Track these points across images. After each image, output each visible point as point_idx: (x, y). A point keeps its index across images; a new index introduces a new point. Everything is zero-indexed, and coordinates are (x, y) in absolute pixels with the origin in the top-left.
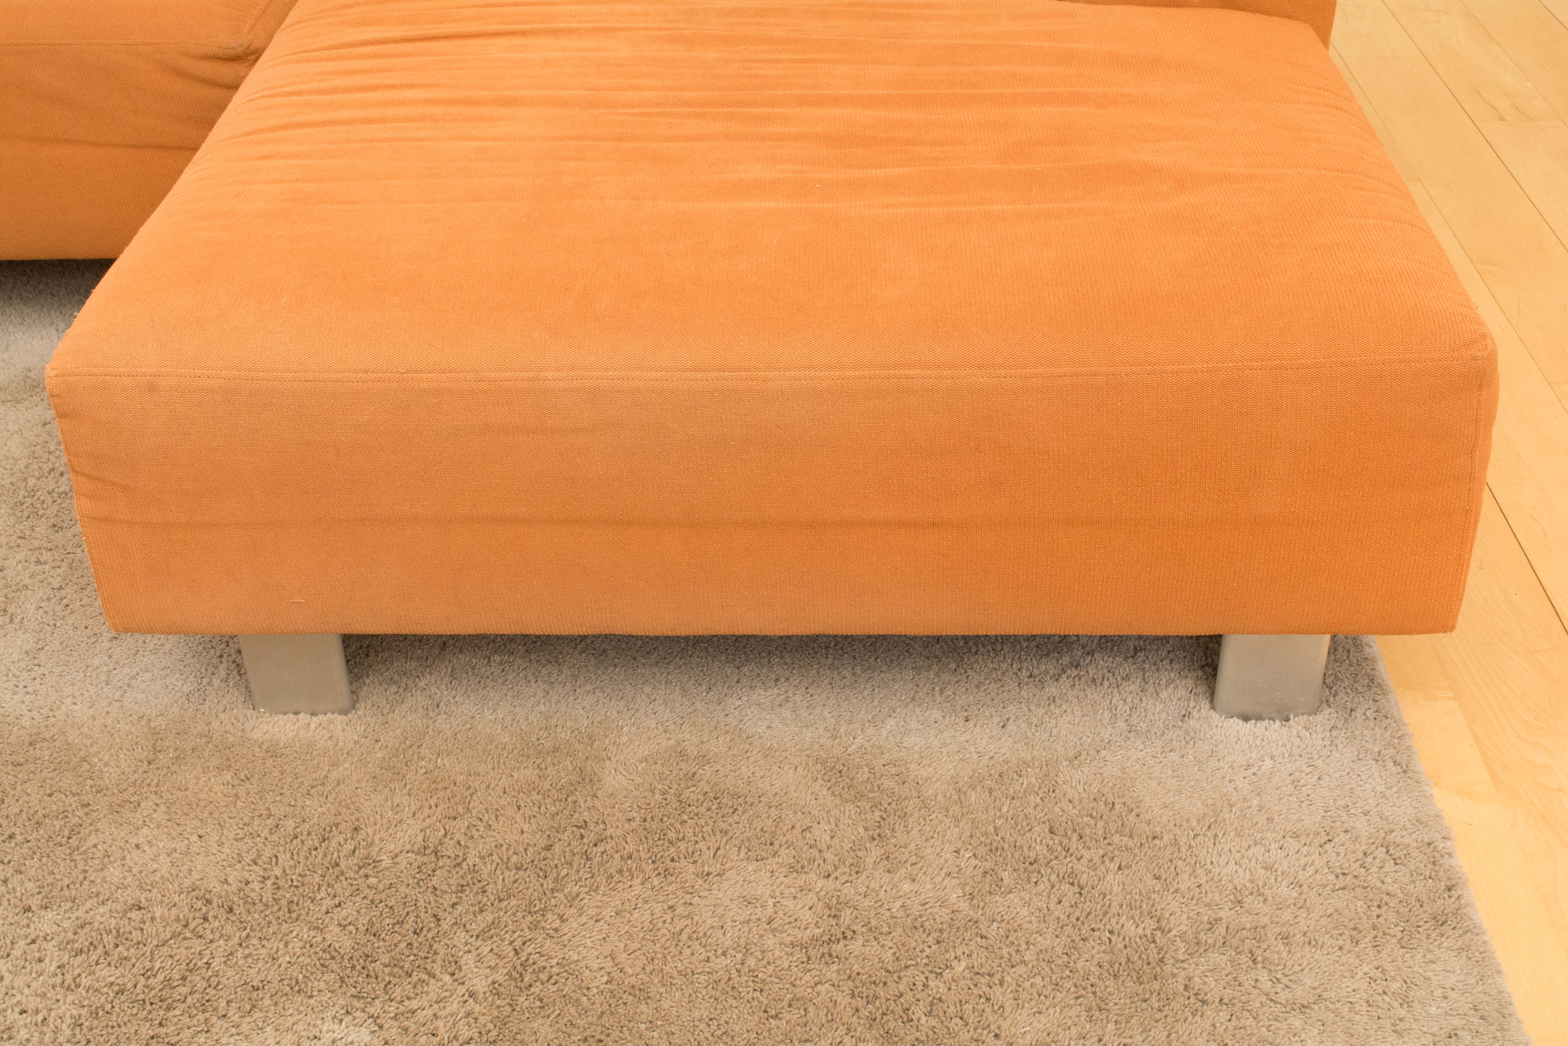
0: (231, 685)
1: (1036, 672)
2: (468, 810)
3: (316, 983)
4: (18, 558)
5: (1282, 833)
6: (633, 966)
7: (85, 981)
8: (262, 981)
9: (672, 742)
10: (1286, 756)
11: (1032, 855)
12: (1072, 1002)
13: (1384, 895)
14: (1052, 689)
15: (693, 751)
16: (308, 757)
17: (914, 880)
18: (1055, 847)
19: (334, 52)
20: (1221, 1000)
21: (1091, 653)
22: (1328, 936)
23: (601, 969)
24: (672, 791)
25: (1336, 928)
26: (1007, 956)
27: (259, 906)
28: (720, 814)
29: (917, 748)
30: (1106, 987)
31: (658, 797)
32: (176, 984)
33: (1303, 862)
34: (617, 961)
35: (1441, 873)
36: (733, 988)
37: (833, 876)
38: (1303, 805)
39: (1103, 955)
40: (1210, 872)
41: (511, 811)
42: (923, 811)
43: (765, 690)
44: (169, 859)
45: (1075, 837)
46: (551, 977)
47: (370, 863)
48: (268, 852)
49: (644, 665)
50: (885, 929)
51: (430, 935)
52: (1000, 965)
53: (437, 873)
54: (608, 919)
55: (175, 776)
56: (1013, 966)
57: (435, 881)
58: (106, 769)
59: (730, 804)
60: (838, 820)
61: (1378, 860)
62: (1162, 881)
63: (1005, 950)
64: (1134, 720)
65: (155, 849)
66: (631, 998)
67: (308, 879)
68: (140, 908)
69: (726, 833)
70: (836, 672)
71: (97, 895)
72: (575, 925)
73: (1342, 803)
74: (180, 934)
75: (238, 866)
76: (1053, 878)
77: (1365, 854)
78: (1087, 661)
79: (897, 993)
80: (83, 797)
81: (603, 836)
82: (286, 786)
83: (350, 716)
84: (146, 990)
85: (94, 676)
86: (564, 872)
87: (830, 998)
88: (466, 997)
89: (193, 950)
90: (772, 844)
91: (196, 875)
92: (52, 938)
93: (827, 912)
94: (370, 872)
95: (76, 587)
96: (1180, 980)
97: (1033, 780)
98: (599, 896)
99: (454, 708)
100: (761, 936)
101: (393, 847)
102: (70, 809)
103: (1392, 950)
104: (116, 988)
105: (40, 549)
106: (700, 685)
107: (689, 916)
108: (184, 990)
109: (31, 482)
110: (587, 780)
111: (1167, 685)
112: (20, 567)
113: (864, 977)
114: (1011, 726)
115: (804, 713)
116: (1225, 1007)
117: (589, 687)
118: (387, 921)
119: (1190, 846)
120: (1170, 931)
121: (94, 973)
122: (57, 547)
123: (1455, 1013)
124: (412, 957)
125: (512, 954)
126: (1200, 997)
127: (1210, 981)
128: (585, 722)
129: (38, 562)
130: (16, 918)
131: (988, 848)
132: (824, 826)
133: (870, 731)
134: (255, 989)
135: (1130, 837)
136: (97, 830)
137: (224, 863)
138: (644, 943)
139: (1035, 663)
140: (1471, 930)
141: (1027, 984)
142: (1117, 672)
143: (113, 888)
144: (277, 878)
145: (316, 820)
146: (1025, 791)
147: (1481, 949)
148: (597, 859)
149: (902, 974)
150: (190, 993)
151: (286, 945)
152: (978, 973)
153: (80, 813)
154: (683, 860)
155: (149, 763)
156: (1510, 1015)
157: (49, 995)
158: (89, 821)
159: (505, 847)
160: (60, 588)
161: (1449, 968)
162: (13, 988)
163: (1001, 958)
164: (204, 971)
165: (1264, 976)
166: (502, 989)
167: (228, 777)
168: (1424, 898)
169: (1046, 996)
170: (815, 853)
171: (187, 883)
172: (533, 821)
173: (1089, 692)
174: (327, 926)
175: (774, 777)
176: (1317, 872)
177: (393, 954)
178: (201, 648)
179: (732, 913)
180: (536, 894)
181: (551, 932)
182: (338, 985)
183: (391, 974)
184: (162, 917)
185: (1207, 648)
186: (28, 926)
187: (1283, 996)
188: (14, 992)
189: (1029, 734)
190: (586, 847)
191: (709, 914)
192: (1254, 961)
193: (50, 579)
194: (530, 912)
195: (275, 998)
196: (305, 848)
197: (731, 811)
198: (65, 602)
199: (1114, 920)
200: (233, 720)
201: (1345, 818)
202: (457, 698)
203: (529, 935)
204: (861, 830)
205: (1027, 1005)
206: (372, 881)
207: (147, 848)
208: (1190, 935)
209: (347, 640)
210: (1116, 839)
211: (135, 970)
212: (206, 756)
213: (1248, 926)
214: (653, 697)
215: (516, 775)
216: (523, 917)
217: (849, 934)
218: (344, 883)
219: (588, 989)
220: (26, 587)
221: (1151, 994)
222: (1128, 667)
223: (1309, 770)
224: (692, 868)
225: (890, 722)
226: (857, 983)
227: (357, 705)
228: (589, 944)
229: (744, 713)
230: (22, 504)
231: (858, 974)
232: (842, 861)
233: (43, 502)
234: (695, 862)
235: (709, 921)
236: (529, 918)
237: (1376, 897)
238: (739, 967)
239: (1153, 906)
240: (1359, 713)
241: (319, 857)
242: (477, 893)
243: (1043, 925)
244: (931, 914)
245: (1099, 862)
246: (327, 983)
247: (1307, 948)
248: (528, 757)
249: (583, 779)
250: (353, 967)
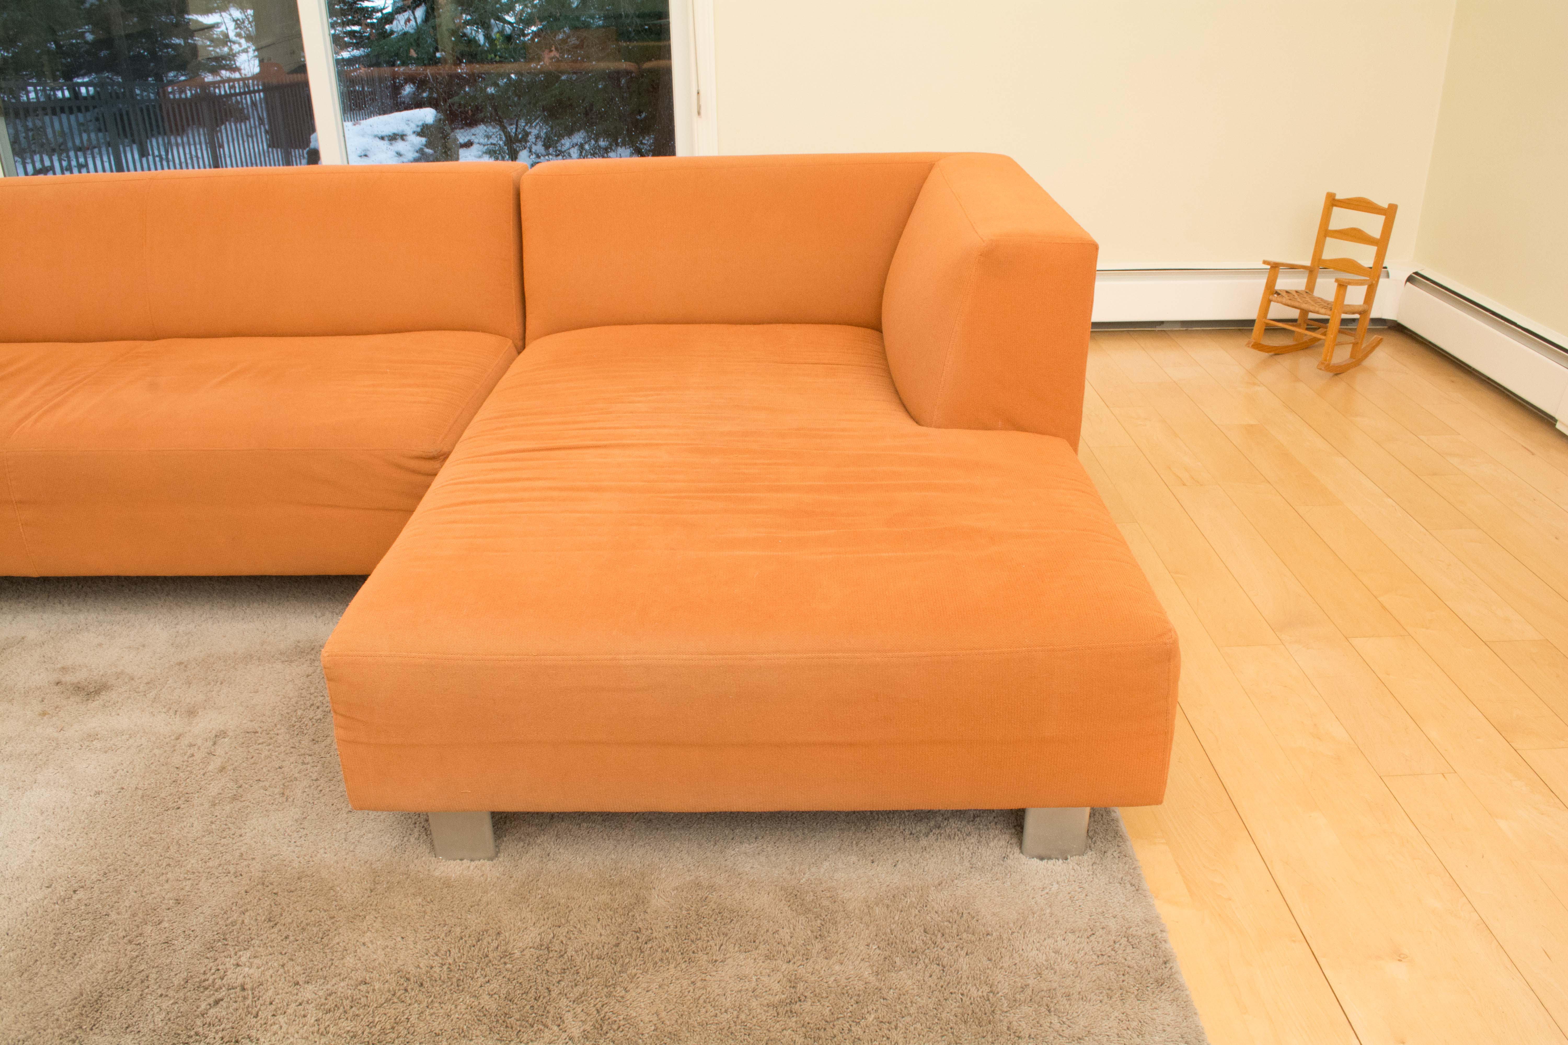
0: (421, 841)
1: (914, 831)
2: (568, 921)
3: (474, 1032)
4: (291, 760)
5: (1065, 930)
6: (670, 1019)
7: (332, 1029)
8: (441, 1030)
9: (692, 878)
10: (1066, 881)
11: (914, 946)
12: (939, 1039)
13: (1126, 968)
14: (924, 842)
15: (705, 883)
16: (469, 887)
17: (842, 964)
18: (927, 942)
19: (493, 457)
20: (1030, 1036)
21: (947, 819)
22: (1093, 994)
23: (650, 1022)
24: (693, 909)
25: (1098, 989)
26: (899, 1010)
27: (439, 982)
28: (723, 923)
29: (842, 880)
30: (960, 1029)
31: (684, 912)
32: (388, 1031)
33: (1077, 947)
34: (660, 1016)
35: (1160, 953)
36: (732, 1033)
37: (792, 962)
38: (1077, 912)
39: (957, 1009)
40: (1022, 955)
41: (593, 922)
42: (847, 920)
43: (750, 845)
44: (383, 952)
45: (939, 935)
46: (619, 1027)
47: (507, 954)
48: (444, 948)
49: (675, 829)
50: (824, 995)
51: (544, 1001)
52: (895, 1017)
53: (549, 961)
54: (654, 990)
55: (387, 900)
56: (903, 1017)
57: (547, 967)
58: (345, 895)
59: (729, 916)
60: (795, 926)
61: (1122, 946)
62: (993, 961)
63: (898, 1007)
64: (974, 860)
65: (375, 945)
66: (668, 1040)
67: (469, 965)
68: (366, 983)
69: (726, 935)
70: (792, 832)
71: (340, 975)
72: (634, 994)
73: (1100, 910)
74: (390, 1000)
75: (426, 957)
76: (927, 961)
77: (1114, 942)
78: (945, 824)
79: (832, 1035)
80: (331, 913)
81: (651, 938)
82: (455, 906)
83: (495, 861)
84: (370, 1036)
85: (338, 836)
86: (627, 960)
87: (792, 1039)
88: (567, 1040)
89: (398, 1010)
90: (754, 942)
91: (400, 962)
92: (312, 1002)
93: (789, 984)
94: (508, 961)
95: (326, 779)
96: (1005, 1023)
97: (914, 899)
98: (648, 976)
99: (558, 856)
100: (749, 1000)
101: (521, 944)
102: (323, 920)
103: (1132, 1002)
104: (352, 1034)
105: (304, 754)
106: (710, 841)
107: (704, 988)
108: (393, 1036)
109: (299, 713)
110: (641, 902)
111: (994, 838)
112: (292, 766)
113: (812, 1026)
114: (899, 866)
115: (773, 859)
116: (1032, 1040)
117: (641, 843)
118: (518, 992)
119: (1009, 940)
120: (998, 993)
121: (337, 1024)
122: (315, 753)
123: (1170, 1040)
124: (534, 1015)
125: (595, 1012)
126: (1017, 1034)
127: (1023, 1024)
128: (639, 865)
129: (303, 763)
130: (290, 989)
131: (887, 943)
132: (786, 930)
133: (813, 870)
134: (437, 1035)
135: (973, 934)
136: (339, 934)
137: (418, 955)
138: (677, 1005)
139: (914, 825)
140: (1179, 988)
141: (912, 1028)
142: (963, 831)
143: (349, 970)
144: (450, 964)
145: (474, 927)
146: (909, 906)
147: (1185, 1000)
148: (647, 952)
149: (835, 1023)
150: (397, 1038)
151: (456, 1006)
152: (882, 1022)
153: (329, 923)
154: (700, 952)
155: (371, 891)
156: (1203, 1040)
157: (310, 1038)
158: (334, 928)
159: (590, 945)
160: (317, 780)
161: (1166, 1012)
162: (288, 1033)
163: (896, 1012)
164: (406, 1023)
165: (1055, 1020)
166: (589, 1035)
167: (420, 900)
168: (1150, 969)
169: (923, 1036)
170: (781, 947)
171: (395, 967)
172: (607, 928)
173: (946, 843)
174: (481, 995)
175: (756, 899)
176: (1086, 954)
177: (522, 1012)
178: (403, 818)
179: (731, 986)
180: (610, 974)
181: (619, 998)
182: (488, 1032)
183: (520, 1026)
184: (379, 989)
185: (1017, 814)
186: (297, 994)
187: (1067, 1032)
188: (289, 1036)
189: (911, 871)
190: (640, 945)
191: (717, 986)
192: (1049, 1011)
193: (311, 774)
194: (606, 986)
195: (449, 1041)
196: (467, 945)
197: (729, 921)
198: (320, 788)
199: (964, 987)
200: (423, 864)
201: (1102, 920)
202: (561, 850)
203: (605, 1000)
204: (809, 932)
205: (912, 1041)
206: (509, 966)
207: (370, 945)
208: (1010, 996)
209: (493, 814)
210: (965, 935)
211: (363, 1023)
212: (406, 886)
213: (1045, 989)
214: (680, 849)
215: (596, 899)
216: (602, 989)
217: (802, 998)
218: (492, 968)
219: (643, 1034)
220: (296, 779)
221: (987, 1033)
222: (970, 828)
223: (1079, 890)
224: (705, 957)
225: (826, 864)
226: (808, 1029)
227: (499, 855)
228: (643, 1006)
229: (736, 859)
230: (294, 726)
231: (808, 1023)
232: (798, 952)
233: (306, 725)
234: (707, 954)
235: (717, 991)
236: (606, 990)
237: (1122, 969)
238: (735, 1019)
239: (987, 977)
240: (1109, 854)
241: (476, 951)
242: (573, 974)
243: (921, 991)
244: (852, 985)
245: (954, 951)
246: (481, 1031)
247: (1081, 1002)
248: (604, 887)
249: (638, 901)
250: (498, 1021)
